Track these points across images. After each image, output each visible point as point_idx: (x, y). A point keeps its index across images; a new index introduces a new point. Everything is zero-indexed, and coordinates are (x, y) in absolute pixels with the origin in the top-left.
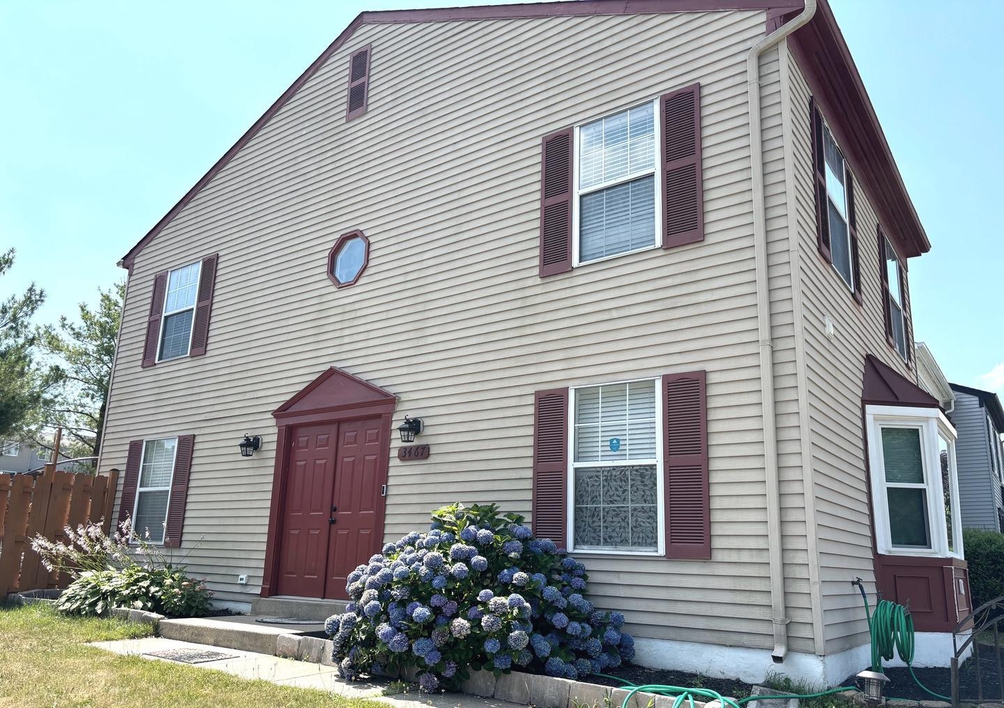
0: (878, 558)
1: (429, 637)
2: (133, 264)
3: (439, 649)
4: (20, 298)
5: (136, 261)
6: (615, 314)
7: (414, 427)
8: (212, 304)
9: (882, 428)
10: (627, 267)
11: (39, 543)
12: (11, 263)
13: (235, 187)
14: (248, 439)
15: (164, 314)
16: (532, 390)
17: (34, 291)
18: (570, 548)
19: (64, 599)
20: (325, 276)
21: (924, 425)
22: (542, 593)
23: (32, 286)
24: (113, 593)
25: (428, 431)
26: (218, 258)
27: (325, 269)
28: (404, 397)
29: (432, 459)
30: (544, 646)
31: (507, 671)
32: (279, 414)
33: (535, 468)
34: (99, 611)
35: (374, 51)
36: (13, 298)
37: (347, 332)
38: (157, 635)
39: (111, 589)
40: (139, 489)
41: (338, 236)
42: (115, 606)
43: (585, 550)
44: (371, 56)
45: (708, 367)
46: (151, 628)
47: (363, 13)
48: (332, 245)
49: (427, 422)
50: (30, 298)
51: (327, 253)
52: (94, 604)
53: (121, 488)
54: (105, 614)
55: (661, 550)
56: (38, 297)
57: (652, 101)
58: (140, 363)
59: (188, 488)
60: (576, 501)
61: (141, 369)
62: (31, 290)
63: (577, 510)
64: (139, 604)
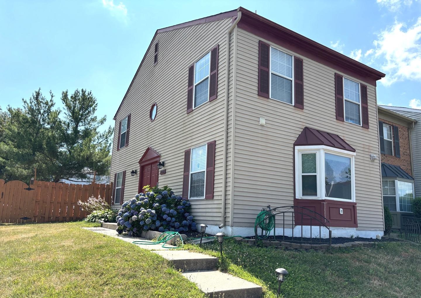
0: (296, 200)
1: (129, 221)
2: (116, 119)
3: (131, 224)
4: (107, 131)
5: (117, 117)
6: (200, 124)
7: (163, 164)
8: (129, 130)
9: (302, 154)
10: (203, 108)
11: (80, 202)
12: (106, 120)
13: (134, 91)
14: (133, 171)
15: (121, 134)
16: (184, 150)
18: (189, 199)
19: (88, 218)
20: (149, 118)
21: (318, 152)
22: (161, 209)
23: (110, 126)
24: (97, 216)
25: (166, 165)
26: (131, 115)
27: (149, 116)
28: (162, 155)
29: (167, 174)
30: (158, 223)
31: (148, 230)
32: (140, 162)
33: (184, 175)
34: (93, 221)
35: (159, 43)
36: (105, 131)
37: (153, 136)
38: (102, 226)
39: (96, 215)
40: (116, 188)
41: (151, 105)
42: (97, 219)
43: (192, 198)
44: (159, 44)
45: (216, 139)
46: (100, 225)
47: (157, 30)
48: (150, 108)
49: (166, 162)
50: (110, 130)
51: (149, 111)
52: (92, 219)
53: (113, 188)
54: (94, 222)
55: (204, 197)
56: (113, 130)
57: (209, 52)
58: (117, 150)
59: (124, 187)
60: (191, 184)
61: (117, 151)
62: (110, 128)
63: (191, 187)
64: (103, 219)
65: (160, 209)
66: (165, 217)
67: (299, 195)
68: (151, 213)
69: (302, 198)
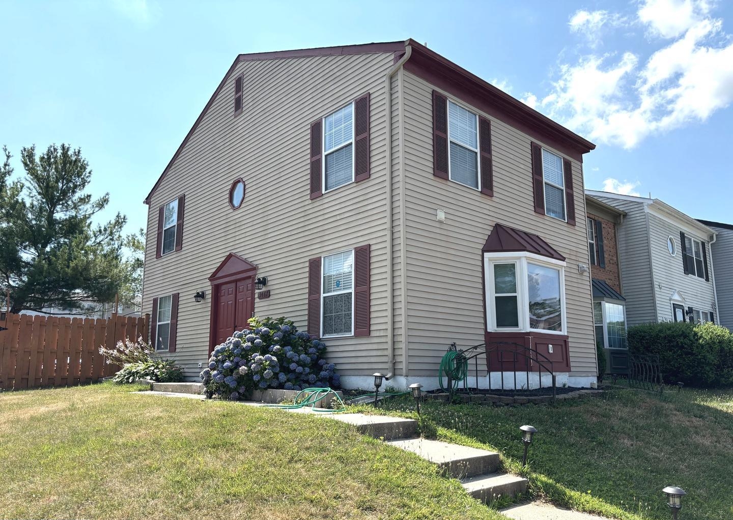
0: (488, 335)
1: (231, 375)
2: (150, 202)
3: (236, 380)
4: (113, 222)
5: (152, 200)
6: (338, 218)
7: (264, 282)
8: (183, 222)
9: (494, 265)
10: (345, 192)
11: (102, 350)
12: (108, 201)
14: (198, 293)
15: (164, 229)
16: (307, 259)
17: (120, 216)
18: (321, 337)
19: (117, 376)
20: (228, 204)
21: (518, 261)
22: (286, 355)
23: (119, 214)
24: (137, 372)
25: (270, 283)
26: (185, 197)
27: (227, 200)
28: (260, 266)
29: (271, 298)
30: (282, 377)
31: (266, 389)
32: (212, 278)
33: (309, 298)
34: (130, 381)
35: (245, 77)
36: (110, 223)
37: (237, 234)
38: (152, 389)
39: (135, 371)
40: (158, 323)
41: (232, 182)
42: (138, 379)
43: (327, 336)
44: (243, 80)
45: (371, 242)
46: (149, 387)
47: (239, 55)
48: (230, 187)
49: (269, 279)
50: (118, 221)
51: (228, 192)
52: (128, 378)
53: (150, 323)
54: (133, 382)
55: (353, 334)
56: (123, 220)
57: (351, 103)
58: (155, 256)
59: (177, 321)
60: (324, 313)
61: (156, 260)
62: (118, 216)
63: (324, 317)
64: (149, 377)
65: (283, 354)
66: (293, 366)
67: (492, 327)
68: (272, 361)
69: (496, 330)
